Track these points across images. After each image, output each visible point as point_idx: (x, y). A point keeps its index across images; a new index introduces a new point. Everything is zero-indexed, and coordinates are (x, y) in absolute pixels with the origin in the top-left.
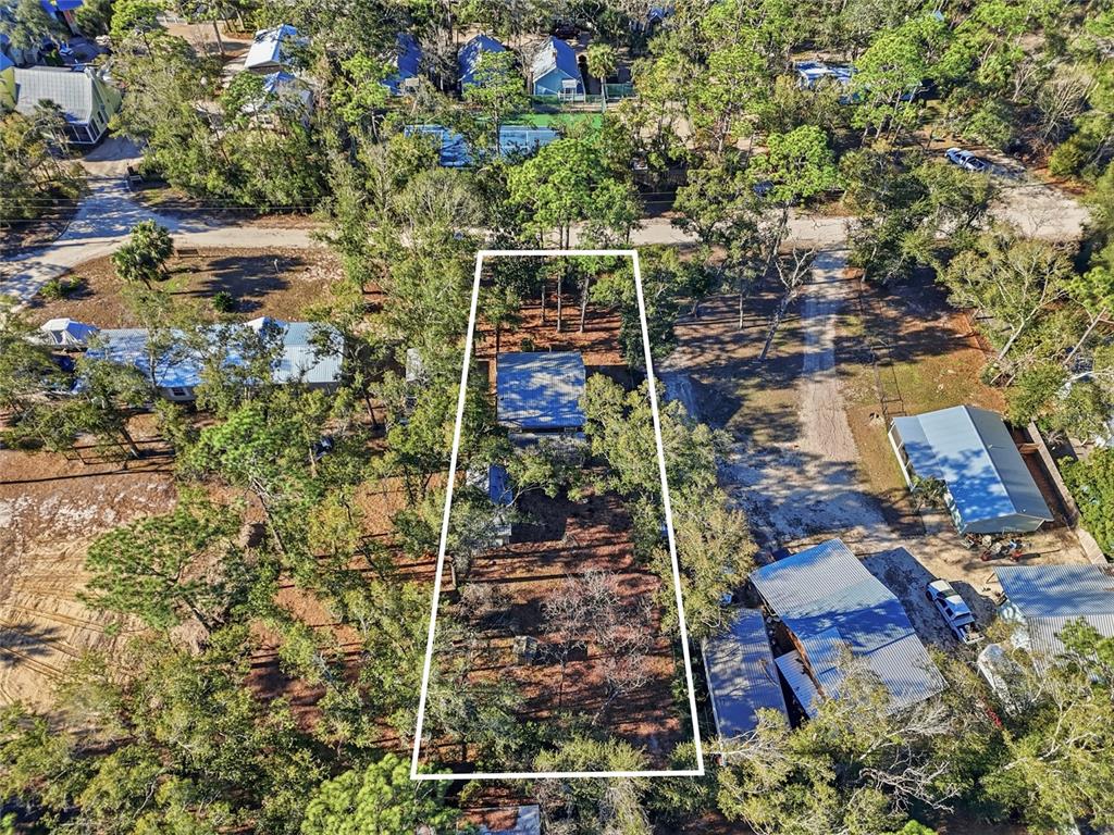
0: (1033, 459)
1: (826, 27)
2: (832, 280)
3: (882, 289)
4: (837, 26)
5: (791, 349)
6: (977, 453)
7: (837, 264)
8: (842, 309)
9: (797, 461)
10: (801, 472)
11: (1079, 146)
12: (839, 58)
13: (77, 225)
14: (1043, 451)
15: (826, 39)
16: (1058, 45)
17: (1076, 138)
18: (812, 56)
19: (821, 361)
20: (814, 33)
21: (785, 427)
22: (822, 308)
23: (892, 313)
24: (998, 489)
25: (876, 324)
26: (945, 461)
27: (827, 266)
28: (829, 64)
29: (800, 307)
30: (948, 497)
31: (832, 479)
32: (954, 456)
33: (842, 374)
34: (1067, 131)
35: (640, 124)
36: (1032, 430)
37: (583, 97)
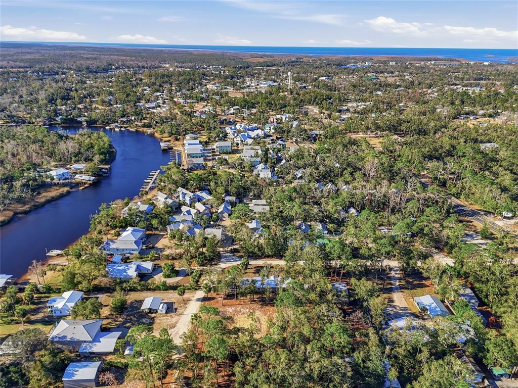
0: (447, 307)
1: (386, 221)
2: (396, 274)
3: (408, 275)
4: (388, 221)
5: (389, 286)
6: (433, 303)
7: (397, 271)
8: (400, 279)
9: (394, 307)
10: (396, 309)
11: (450, 247)
12: (390, 228)
13: (222, 260)
14: (448, 305)
15: (386, 224)
16: (442, 225)
17: (449, 245)
18: (383, 227)
19: (397, 288)
20: (383, 222)
21: (391, 301)
22: (396, 279)
23: (411, 280)
24: (438, 309)
25: (407, 282)
26: (426, 305)
27: (395, 271)
28: (388, 229)
29: (390, 278)
30: (429, 313)
31: (403, 310)
32: (428, 304)
33: (402, 292)
34: (447, 243)
35: (346, 240)
36: (446, 301)
37: (329, 235)
